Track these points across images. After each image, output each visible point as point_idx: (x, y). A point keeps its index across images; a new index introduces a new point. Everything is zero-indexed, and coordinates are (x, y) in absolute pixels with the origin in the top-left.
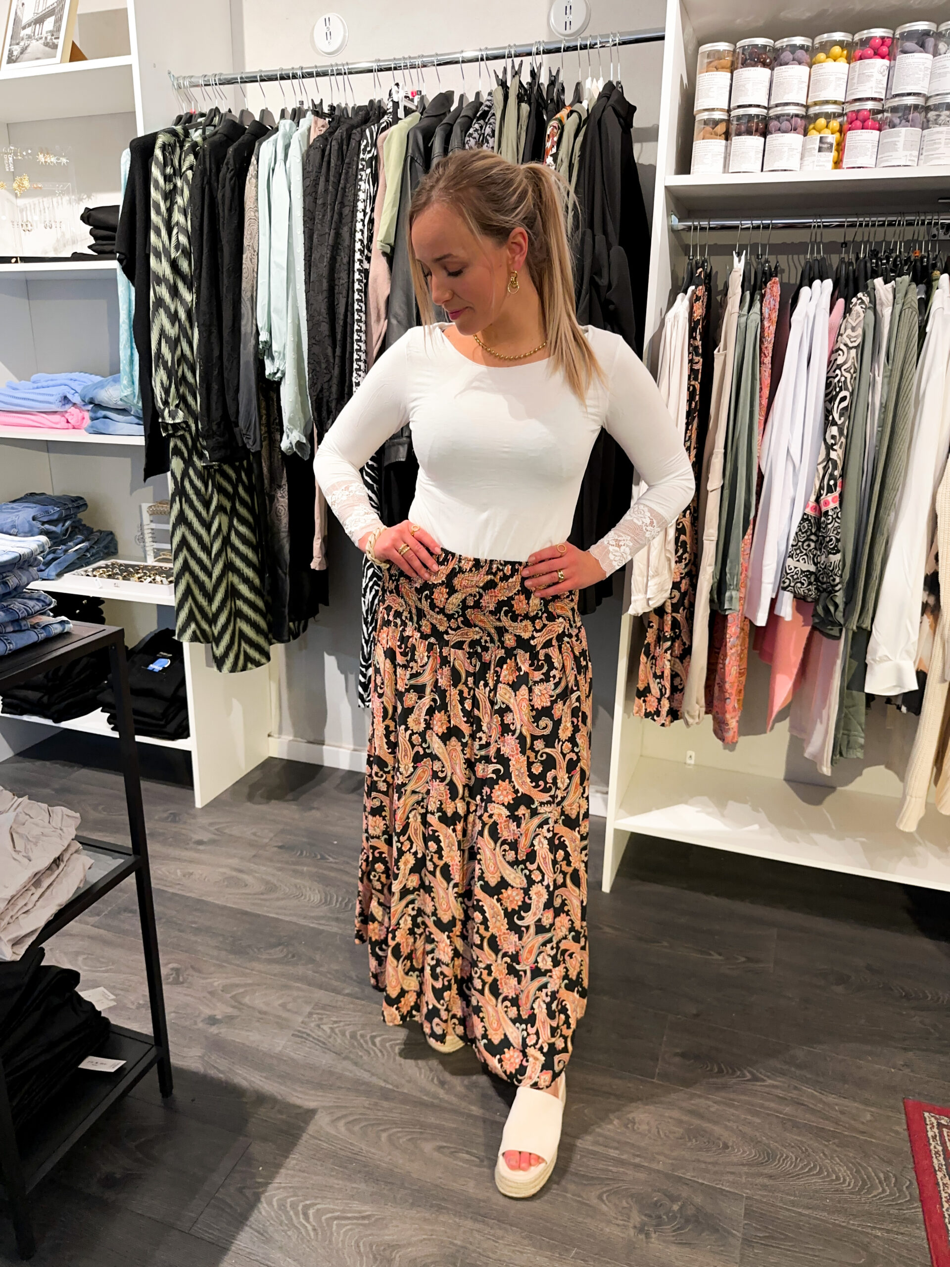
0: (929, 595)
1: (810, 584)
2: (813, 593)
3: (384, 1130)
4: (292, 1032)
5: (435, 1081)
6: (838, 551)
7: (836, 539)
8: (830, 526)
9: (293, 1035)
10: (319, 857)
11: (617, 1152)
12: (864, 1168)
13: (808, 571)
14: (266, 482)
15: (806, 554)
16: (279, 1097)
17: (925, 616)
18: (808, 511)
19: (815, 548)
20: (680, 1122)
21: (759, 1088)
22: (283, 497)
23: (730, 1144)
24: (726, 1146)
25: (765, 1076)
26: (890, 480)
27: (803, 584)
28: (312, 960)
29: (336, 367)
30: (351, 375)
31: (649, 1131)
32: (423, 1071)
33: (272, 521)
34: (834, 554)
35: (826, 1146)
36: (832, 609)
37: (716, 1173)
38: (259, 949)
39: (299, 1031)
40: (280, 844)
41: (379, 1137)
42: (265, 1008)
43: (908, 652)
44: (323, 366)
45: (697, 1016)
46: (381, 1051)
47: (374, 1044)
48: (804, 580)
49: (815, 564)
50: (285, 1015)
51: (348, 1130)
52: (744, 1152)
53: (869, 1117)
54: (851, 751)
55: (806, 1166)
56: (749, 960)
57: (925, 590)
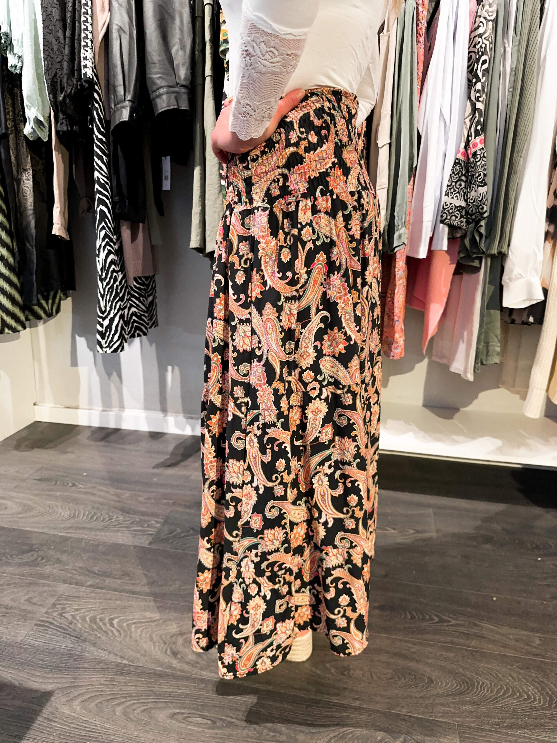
0: (549, 225)
1: (462, 216)
2: (464, 224)
3: (119, 705)
4: (35, 622)
5: (169, 652)
6: (485, 184)
7: (484, 174)
8: (478, 164)
9: (36, 625)
10: (71, 485)
11: (338, 698)
12: (547, 685)
13: (460, 206)
14: (14, 169)
15: (458, 192)
16: (17, 683)
17: (547, 242)
18: (459, 156)
19: (465, 187)
20: (388, 664)
21: (447, 628)
22: (28, 180)
23: (434, 678)
24: (431, 681)
25: (450, 617)
26: (521, 129)
27: (457, 217)
28: (59, 561)
29: (67, 46)
30: (80, 52)
31: (363, 675)
32: (157, 644)
33: (20, 202)
34: (483, 186)
35: (510, 669)
36: (478, 238)
37: (426, 706)
38: (11, 556)
39: (42, 621)
40: (38, 478)
41: (114, 711)
42: (11, 604)
43: (536, 270)
44: (56, 48)
45: (386, 576)
46: (118, 631)
47: (112, 625)
48: (457, 213)
49: (466, 201)
50: (30, 608)
51: (84, 708)
52: (447, 684)
53: (538, 642)
54: (490, 358)
55: (501, 689)
56: (417, 532)
57: (546, 221)
